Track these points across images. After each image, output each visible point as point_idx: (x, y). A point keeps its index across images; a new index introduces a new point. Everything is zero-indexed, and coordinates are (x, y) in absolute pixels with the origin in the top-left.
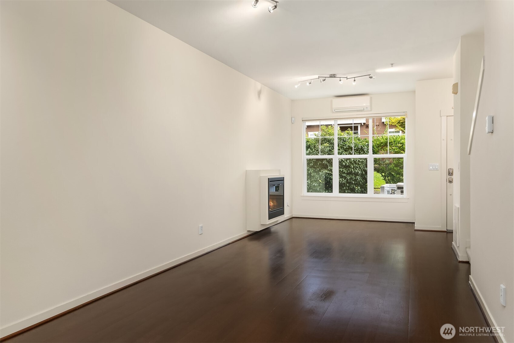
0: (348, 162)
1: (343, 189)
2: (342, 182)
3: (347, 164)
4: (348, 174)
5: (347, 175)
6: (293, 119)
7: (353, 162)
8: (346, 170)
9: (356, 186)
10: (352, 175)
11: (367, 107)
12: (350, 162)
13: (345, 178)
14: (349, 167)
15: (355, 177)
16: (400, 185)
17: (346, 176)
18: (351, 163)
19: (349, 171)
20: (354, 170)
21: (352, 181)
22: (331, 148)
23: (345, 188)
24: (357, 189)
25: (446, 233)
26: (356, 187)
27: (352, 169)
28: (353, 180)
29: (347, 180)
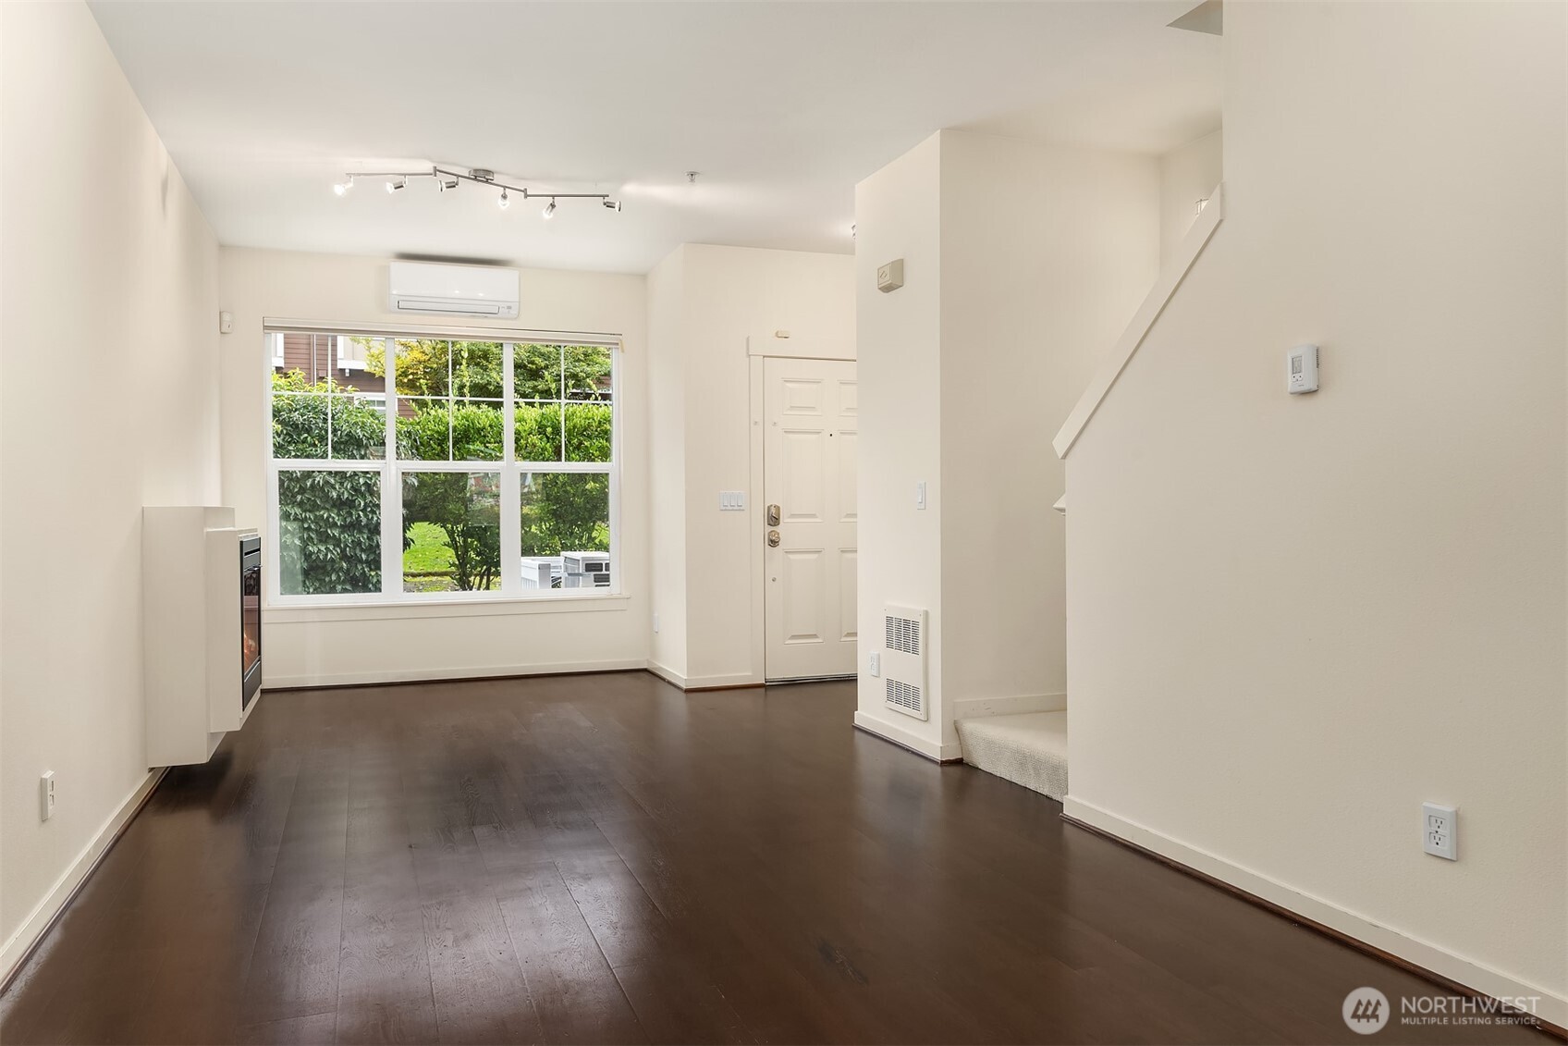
0: (346, 489)
1: (327, 579)
2: (327, 555)
3: (346, 496)
4: (344, 528)
5: (342, 533)
6: (226, 317)
7: (363, 489)
8: (338, 515)
9: (371, 570)
10: (360, 532)
11: (509, 304)
12: (352, 487)
13: (337, 542)
14: (350, 504)
15: (368, 538)
16: (593, 559)
17: (340, 535)
18: (356, 490)
19: (348, 520)
20: (366, 515)
21: (358, 552)
22: (283, 440)
23: (334, 578)
24: (375, 580)
25: (763, 690)
26: (373, 573)
27: (361, 513)
28: (362, 550)
29: (343, 551)
